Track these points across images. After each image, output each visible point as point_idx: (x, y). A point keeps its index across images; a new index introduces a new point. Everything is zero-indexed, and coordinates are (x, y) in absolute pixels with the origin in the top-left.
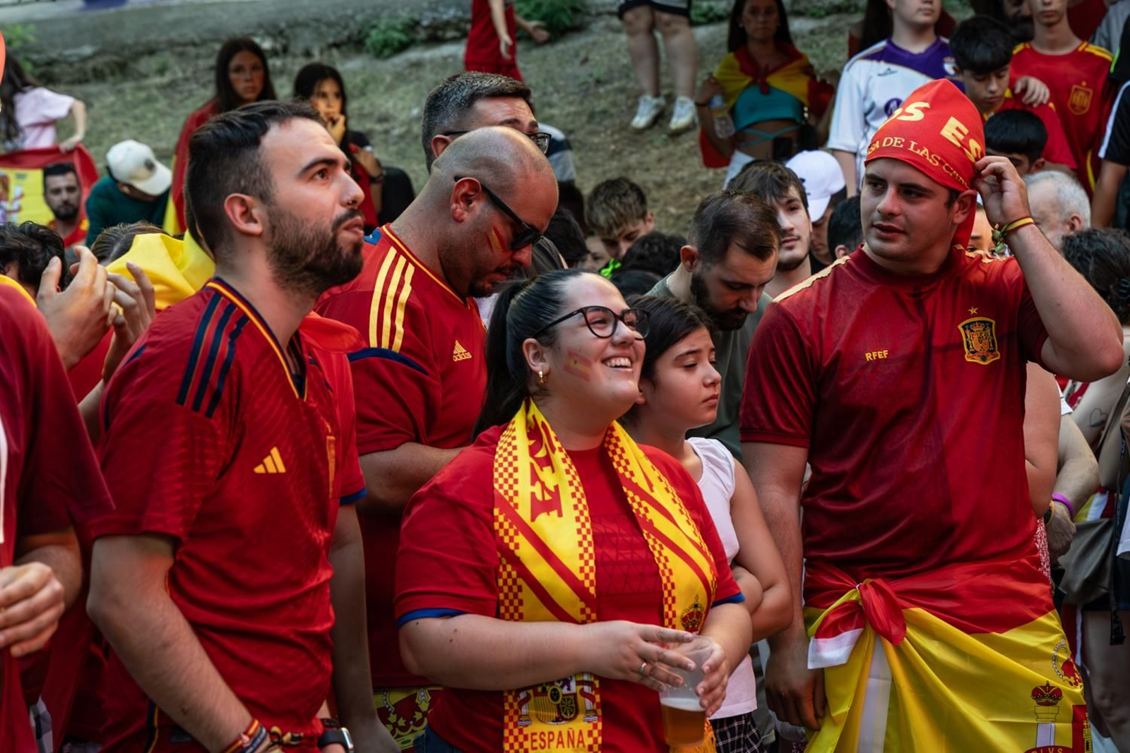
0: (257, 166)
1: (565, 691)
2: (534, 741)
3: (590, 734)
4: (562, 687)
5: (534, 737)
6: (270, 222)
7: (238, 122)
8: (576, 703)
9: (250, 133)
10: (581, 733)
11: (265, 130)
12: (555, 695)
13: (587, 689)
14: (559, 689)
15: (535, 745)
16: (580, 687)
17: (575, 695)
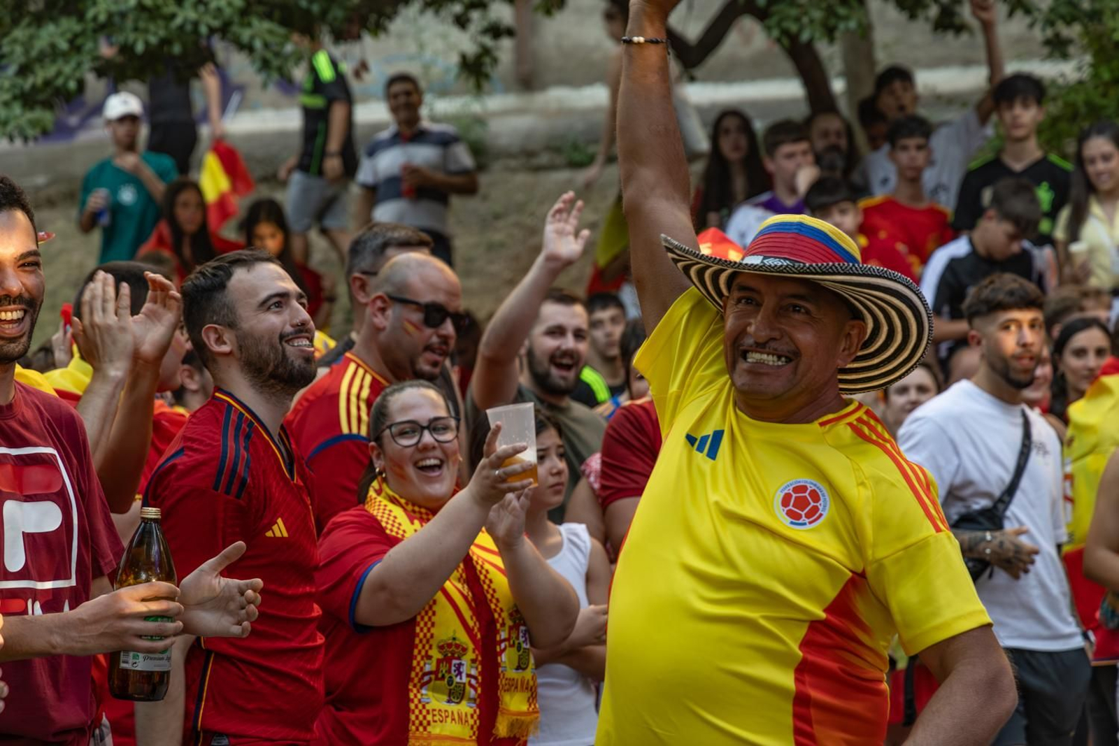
0: (225, 304)
1: (458, 680)
2: (434, 715)
3: (472, 716)
4: (456, 676)
5: (435, 713)
6: (238, 342)
7: (209, 273)
8: (464, 690)
9: (217, 280)
10: (466, 715)
11: (229, 275)
12: (450, 682)
13: (473, 682)
14: (454, 677)
15: (436, 718)
16: (468, 679)
17: (464, 684)
